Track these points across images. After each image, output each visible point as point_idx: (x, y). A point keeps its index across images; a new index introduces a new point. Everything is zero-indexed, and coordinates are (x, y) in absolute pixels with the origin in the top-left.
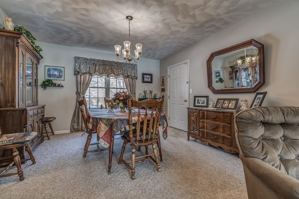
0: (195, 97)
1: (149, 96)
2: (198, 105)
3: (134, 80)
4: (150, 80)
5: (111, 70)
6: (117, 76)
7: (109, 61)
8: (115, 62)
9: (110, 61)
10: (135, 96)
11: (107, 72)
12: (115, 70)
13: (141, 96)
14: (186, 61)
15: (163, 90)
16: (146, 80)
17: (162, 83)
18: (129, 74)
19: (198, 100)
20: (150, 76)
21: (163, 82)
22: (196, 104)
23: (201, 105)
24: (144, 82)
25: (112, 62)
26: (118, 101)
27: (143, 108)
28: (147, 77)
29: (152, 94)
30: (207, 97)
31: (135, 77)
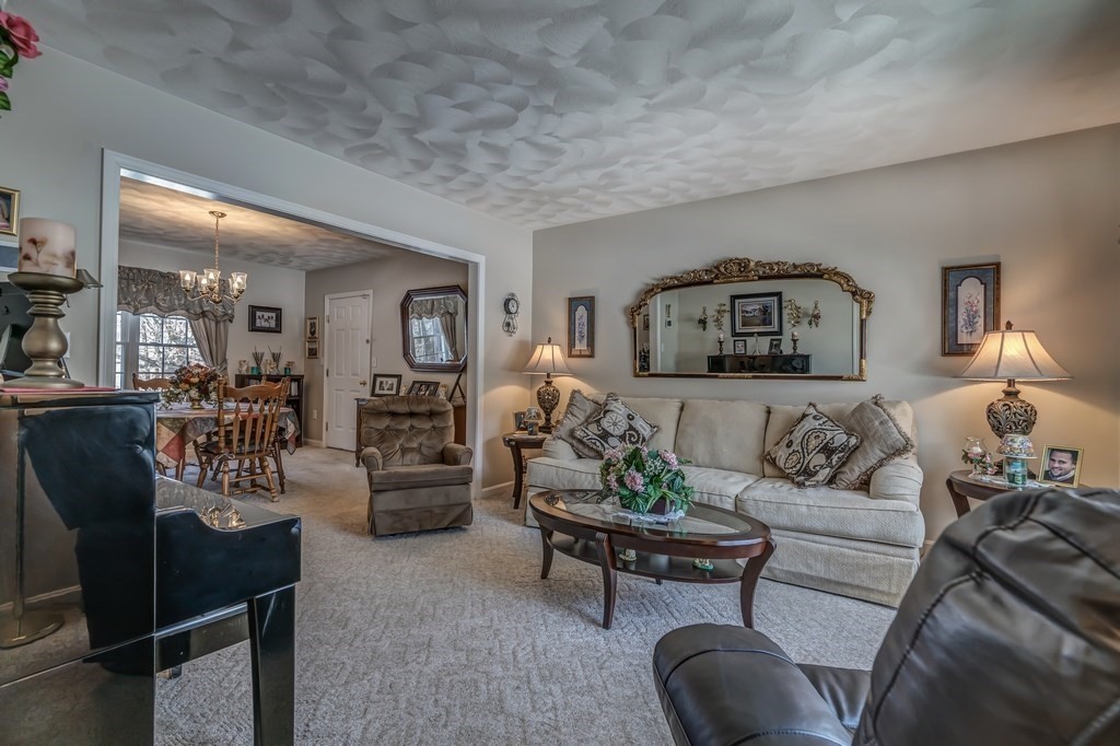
0: (376, 376)
1: (268, 367)
2: (381, 392)
3: (222, 324)
4: (273, 324)
5: (146, 295)
6: (164, 312)
7: (139, 270)
8: (161, 274)
9: (145, 270)
10: (225, 369)
11: (135, 300)
12: (161, 296)
13: (245, 368)
14: (366, 292)
15: (313, 353)
16: (259, 323)
17: (309, 335)
18: (205, 309)
19: (381, 383)
20: (274, 315)
21: (313, 333)
22: (377, 391)
23: (386, 392)
24: (253, 328)
25: (150, 271)
26: (187, 386)
27: (245, 400)
28: (266, 317)
29: (281, 361)
30: (399, 377)
31: (226, 318)
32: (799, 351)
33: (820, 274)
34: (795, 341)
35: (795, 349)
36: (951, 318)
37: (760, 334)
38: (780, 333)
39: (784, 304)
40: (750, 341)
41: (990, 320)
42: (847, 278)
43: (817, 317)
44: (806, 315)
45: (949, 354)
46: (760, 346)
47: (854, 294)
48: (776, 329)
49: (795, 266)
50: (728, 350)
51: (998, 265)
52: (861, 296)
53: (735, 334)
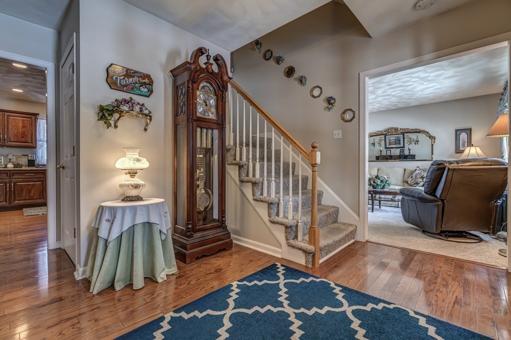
32: (411, 154)
33: (419, 132)
34: (409, 150)
35: (409, 153)
36: (458, 143)
37: (396, 148)
38: (404, 147)
39: (405, 137)
40: (392, 150)
41: (469, 143)
42: (428, 133)
43: (418, 141)
44: (414, 141)
45: (458, 153)
46: (396, 152)
47: (430, 137)
48: (402, 146)
49: (412, 130)
50: (384, 153)
51: (471, 129)
52: (432, 138)
53: (386, 148)
